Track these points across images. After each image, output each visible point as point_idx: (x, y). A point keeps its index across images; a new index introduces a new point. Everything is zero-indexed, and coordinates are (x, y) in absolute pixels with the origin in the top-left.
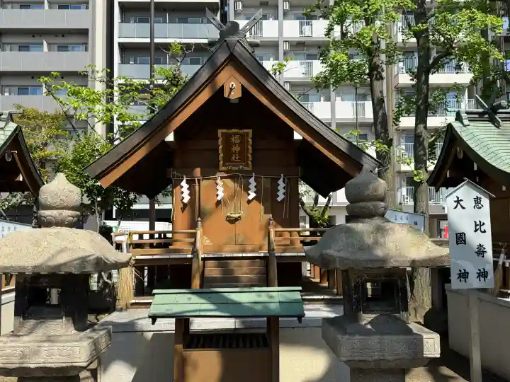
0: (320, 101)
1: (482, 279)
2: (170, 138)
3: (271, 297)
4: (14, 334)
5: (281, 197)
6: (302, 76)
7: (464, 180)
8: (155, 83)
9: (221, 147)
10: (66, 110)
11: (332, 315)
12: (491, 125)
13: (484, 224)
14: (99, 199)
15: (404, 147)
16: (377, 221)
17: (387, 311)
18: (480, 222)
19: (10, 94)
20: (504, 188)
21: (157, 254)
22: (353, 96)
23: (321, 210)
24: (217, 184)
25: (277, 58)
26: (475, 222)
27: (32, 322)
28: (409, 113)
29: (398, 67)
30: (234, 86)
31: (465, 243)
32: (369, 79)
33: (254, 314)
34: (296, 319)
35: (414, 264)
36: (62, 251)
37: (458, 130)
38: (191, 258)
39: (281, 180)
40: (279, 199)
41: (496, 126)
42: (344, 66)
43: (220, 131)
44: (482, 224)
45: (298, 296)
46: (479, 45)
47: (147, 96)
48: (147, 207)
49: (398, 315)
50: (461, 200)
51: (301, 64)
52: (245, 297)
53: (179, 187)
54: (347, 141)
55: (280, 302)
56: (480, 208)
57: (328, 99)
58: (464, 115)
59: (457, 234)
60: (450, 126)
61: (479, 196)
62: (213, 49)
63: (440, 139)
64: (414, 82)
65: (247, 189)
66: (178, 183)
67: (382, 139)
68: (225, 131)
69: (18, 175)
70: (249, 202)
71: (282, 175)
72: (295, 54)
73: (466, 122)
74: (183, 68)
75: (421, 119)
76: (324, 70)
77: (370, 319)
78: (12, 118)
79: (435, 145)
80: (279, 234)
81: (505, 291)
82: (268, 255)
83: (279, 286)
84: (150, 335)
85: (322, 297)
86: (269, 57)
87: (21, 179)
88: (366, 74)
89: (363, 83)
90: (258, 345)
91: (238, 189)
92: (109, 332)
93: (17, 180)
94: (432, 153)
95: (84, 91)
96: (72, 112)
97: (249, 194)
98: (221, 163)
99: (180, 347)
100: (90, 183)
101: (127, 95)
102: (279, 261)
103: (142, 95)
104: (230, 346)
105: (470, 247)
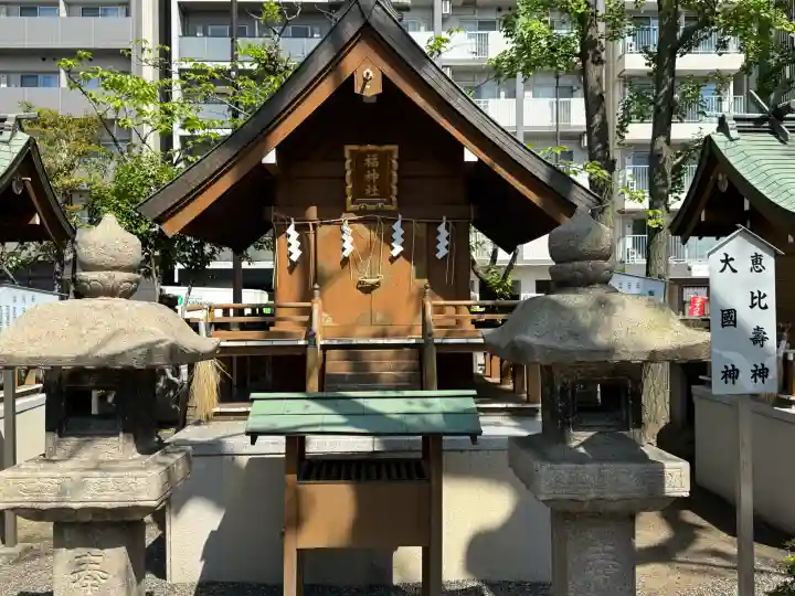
0: (499, 97)
1: (759, 380)
2: (271, 158)
3: (428, 405)
4: (46, 458)
5: (442, 252)
6: (471, 57)
7: (737, 228)
8: (240, 67)
9: (349, 173)
10: (101, 112)
11: (524, 433)
12: (774, 139)
13: (765, 295)
14: (157, 253)
15: (629, 172)
16: (597, 292)
17: (609, 427)
18: (760, 293)
19: (9, 85)
20: (791, 239)
21: (253, 340)
22: (552, 90)
23: (502, 272)
24: (343, 232)
25: (431, 28)
26: (752, 293)
27: (73, 441)
28: (642, 118)
29: (624, 42)
30: (371, 74)
31: (735, 326)
32: (580, 63)
33: (403, 430)
34: (468, 438)
35: (654, 357)
36: (114, 335)
37: (721, 146)
38: (306, 346)
39: (443, 226)
40: (440, 256)
41: (781, 141)
42: (542, 41)
43: (348, 149)
44: (762, 296)
45: (471, 404)
46: (758, 9)
47: (229, 90)
48: (230, 265)
49: (626, 433)
50: (732, 259)
51: (470, 36)
52: (390, 405)
53: (284, 236)
54: (544, 162)
55: (445, 413)
56: (760, 271)
57: (512, 94)
58: (731, 123)
59: (723, 311)
60: (709, 140)
61: (760, 252)
62: (337, 15)
63: (691, 160)
64: (650, 69)
65: (389, 240)
66: (282, 231)
67: (598, 160)
68: (355, 147)
69: (33, 215)
70: (393, 259)
71: (444, 218)
72: (461, 21)
73: (734, 134)
74: (283, 43)
75: (662, 128)
76: (508, 47)
77: (583, 440)
78: (20, 126)
79: (681, 168)
80: (439, 310)
81: (786, 397)
82: (422, 341)
83: (439, 388)
84: (244, 460)
85: (504, 406)
86: (420, 26)
87: (38, 222)
88: (576, 55)
89: (570, 69)
90: (410, 477)
91: (375, 239)
92: (187, 456)
93: (31, 222)
94: (678, 182)
95: (130, 81)
96: (110, 115)
97: (392, 248)
98: (350, 198)
99: (292, 478)
100: (144, 228)
101: (198, 89)
102: (440, 351)
103: (220, 89)
104: (368, 478)
105: (744, 331)
